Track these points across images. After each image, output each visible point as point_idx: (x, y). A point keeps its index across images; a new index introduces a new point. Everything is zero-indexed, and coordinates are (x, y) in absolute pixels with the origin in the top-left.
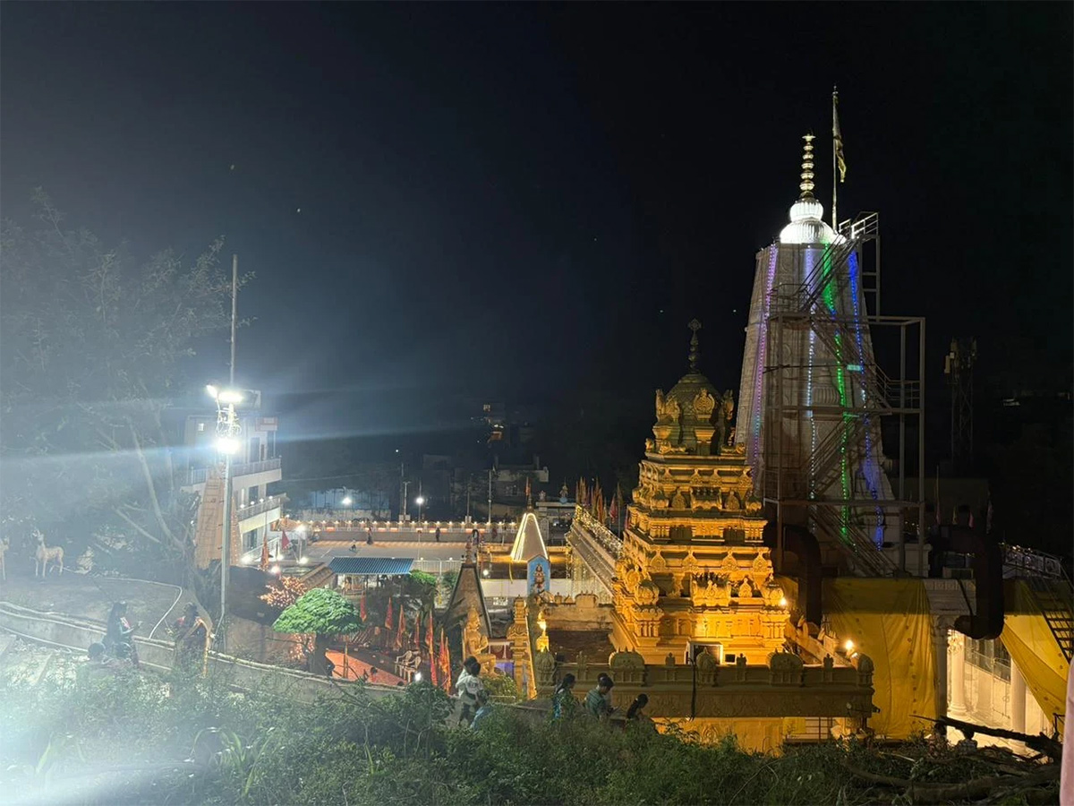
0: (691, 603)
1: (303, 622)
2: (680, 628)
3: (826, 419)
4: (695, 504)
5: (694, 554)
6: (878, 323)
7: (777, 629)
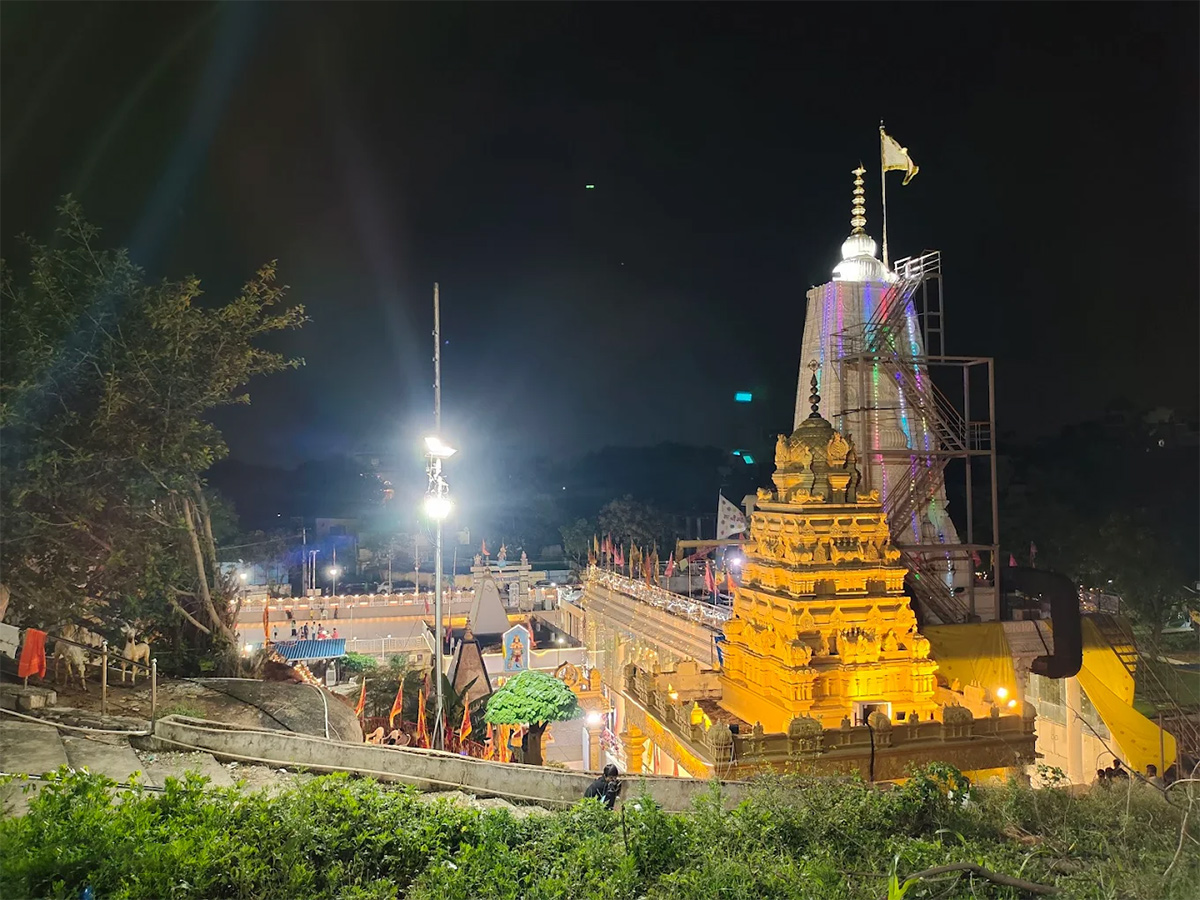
0: (840, 661)
1: (529, 710)
2: (830, 688)
3: (894, 463)
4: (837, 556)
5: (842, 610)
6: (942, 364)
7: (925, 682)
